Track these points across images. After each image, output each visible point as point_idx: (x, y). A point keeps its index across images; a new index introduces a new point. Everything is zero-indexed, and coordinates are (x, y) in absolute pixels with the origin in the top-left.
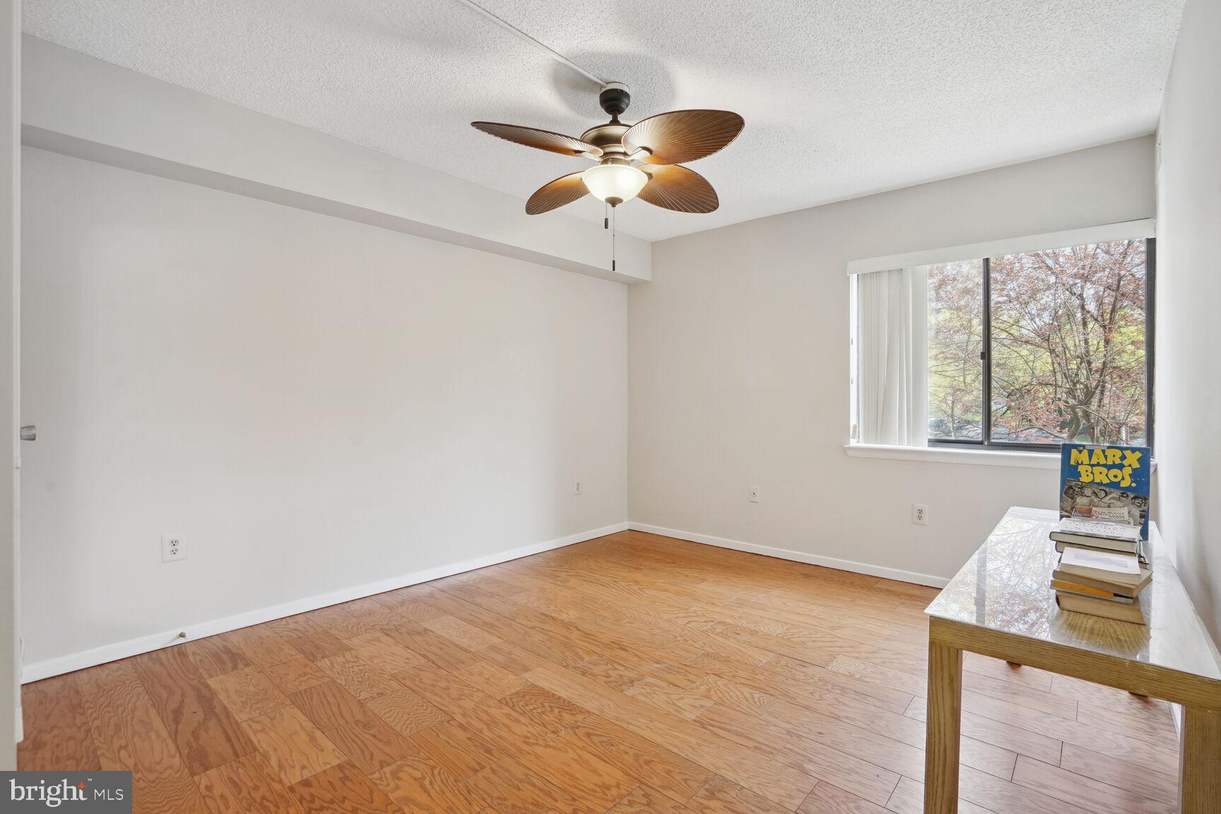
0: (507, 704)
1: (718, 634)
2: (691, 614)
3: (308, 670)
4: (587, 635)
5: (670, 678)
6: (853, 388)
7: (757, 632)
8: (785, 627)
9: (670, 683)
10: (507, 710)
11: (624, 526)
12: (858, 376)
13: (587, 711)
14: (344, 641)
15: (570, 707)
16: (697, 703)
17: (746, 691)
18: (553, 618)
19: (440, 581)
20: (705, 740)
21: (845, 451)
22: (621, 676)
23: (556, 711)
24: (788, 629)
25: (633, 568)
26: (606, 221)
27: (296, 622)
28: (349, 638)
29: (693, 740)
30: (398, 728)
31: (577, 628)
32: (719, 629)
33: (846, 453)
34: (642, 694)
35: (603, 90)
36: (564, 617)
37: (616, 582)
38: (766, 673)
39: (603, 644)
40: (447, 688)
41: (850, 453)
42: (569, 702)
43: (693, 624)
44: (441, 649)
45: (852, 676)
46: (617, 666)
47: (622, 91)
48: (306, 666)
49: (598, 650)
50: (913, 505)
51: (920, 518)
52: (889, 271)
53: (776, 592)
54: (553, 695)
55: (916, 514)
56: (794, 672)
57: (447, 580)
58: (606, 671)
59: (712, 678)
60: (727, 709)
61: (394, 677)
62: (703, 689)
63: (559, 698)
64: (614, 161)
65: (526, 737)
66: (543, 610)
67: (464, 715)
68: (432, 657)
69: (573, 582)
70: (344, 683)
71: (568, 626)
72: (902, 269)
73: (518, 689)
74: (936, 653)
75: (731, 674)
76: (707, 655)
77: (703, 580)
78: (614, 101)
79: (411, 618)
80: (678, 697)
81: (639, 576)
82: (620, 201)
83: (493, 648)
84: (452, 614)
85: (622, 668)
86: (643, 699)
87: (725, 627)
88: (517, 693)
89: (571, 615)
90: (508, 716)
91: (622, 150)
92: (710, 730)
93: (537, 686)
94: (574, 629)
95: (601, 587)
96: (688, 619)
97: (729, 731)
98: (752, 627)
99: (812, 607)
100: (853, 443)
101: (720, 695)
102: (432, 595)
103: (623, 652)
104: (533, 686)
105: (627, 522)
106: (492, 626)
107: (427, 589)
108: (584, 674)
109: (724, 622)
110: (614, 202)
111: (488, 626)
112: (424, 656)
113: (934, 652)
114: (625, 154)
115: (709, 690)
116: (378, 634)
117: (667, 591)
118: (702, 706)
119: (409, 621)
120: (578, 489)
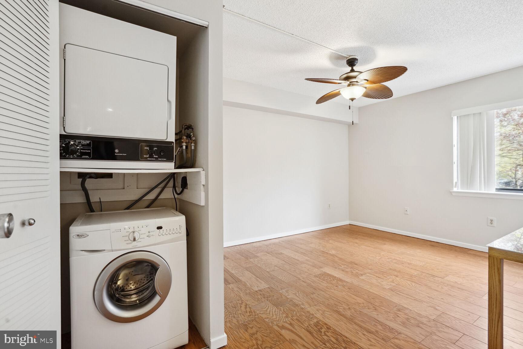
0: (317, 277)
1: (394, 263)
2: (381, 255)
3: (247, 261)
4: (341, 259)
5: (377, 275)
6: (455, 166)
7: (411, 264)
8: (424, 263)
9: (377, 277)
10: (317, 278)
11: (347, 222)
12: (457, 161)
13: (347, 282)
14: (255, 254)
15: (341, 280)
16: (389, 284)
17: (409, 282)
18: (326, 253)
19: (281, 238)
20: (394, 295)
21: (451, 194)
22: (357, 272)
23: (335, 281)
24: (425, 264)
25: (354, 238)
26: (350, 106)
27: (237, 248)
28: (256, 254)
29: (389, 294)
30: (283, 280)
31: (336, 256)
32: (394, 261)
33: (452, 194)
34: (366, 279)
35: (348, 59)
36: (330, 252)
37: (348, 242)
38: (417, 278)
39: (348, 262)
40: (295, 271)
41: (454, 194)
42: (340, 279)
43: (383, 259)
44: (289, 259)
45: (456, 282)
46: (355, 270)
47: (355, 58)
48: (246, 260)
49: (347, 264)
50: (488, 218)
51: (491, 223)
52: (474, 114)
53: (419, 251)
54: (333, 276)
55: (489, 222)
56: (429, 278)
57: (283, 238)
58: (351, 271)
59: (394, 277)
60: (401, 287)
61: (276, 266)
62: (391, 280)
63: (335, 277)
64: (353, 85)
65: (326, 287)
66: (322, 250)
67: (303, 278)
68: (287, 261)
69: (331, 241)
70: (260, 266)
71: (333, 255)
72: (480, 113)
73: (320, 273)
74: (491, 260)
75: (402, 276)
76: (391, 269)
77: (385, 244)
78: (352, 62)
79: (275, 249)
80: (381, 281)
81: (357, 241)
82: (355, 99)
83: (307, 260)
84: (289, 249)
85: (357, 270)
86: (367, 280)
87: (397, 261)
88: (320, 274)
89: (333, 252)
90: (319, 280)
91: (356, 81)
92: (396, 292)
93: (326, 273)
94: (336, 257)
95: (343, 244)
96: (381, 257)
97: (403, 293)
98: (409, 262)
99: (436, 257)
100: (455, 190)
101: (398, 282)
102: (279, 243)
103: (356, 265)
104: (325, 273)
105: (349, 221)
106: (304, 253)
107: (277, 241)
108: (343, 271)
109: (396, 259)
110: (352, 100)
111: (304, 254)
112: (284, 261)
113: (490, 261)
114: (357, 82)
115: (393, 280)
116: (265, 253)
117: (369, 247)
118: (391, 285)
119: (275, 250)
120: (329, 207)
